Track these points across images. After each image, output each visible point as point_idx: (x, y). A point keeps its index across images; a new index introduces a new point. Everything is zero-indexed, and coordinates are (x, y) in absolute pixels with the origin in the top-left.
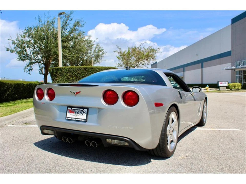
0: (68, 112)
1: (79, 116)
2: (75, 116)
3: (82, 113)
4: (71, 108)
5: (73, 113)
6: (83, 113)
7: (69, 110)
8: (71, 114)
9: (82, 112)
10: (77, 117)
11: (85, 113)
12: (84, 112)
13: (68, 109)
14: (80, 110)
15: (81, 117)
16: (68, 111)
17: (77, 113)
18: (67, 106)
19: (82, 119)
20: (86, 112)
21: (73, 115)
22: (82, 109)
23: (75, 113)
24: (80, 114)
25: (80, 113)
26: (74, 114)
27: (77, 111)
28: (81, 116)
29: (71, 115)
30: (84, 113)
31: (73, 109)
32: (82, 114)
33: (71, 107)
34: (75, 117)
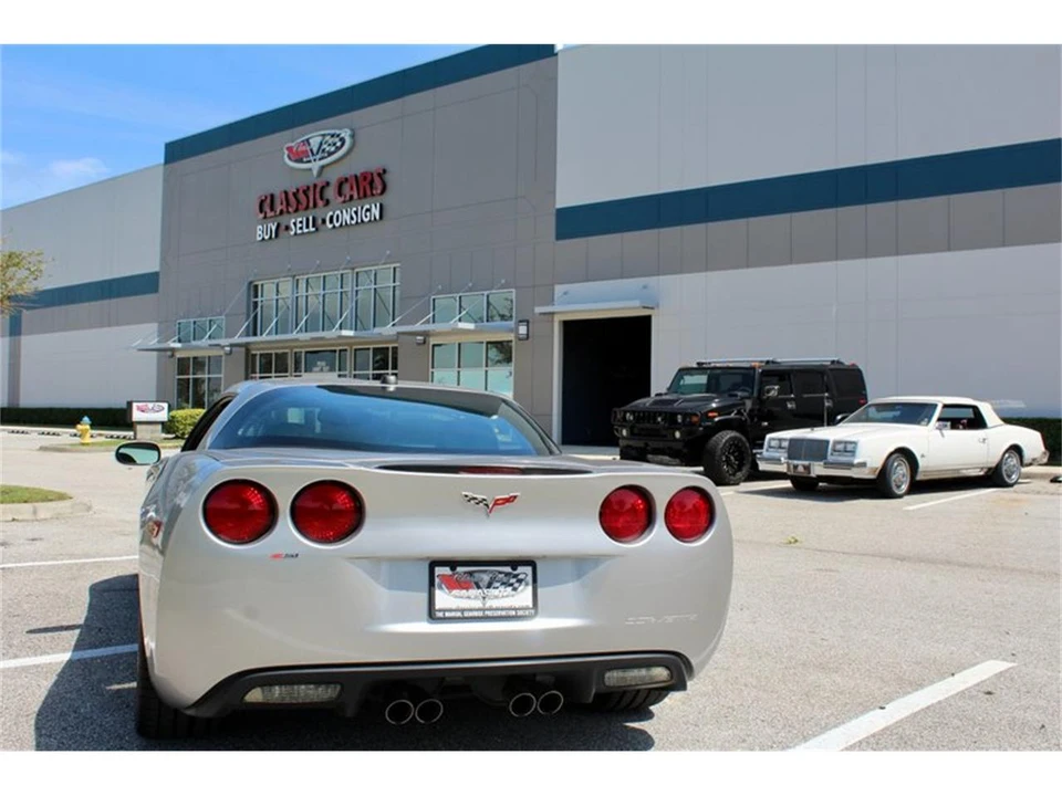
0: (440, 588)
1: (496, 597)
2: (476, 598)
3: (511, 585)
4: (453, 569)
5: (467, 589)
6: (516, 585)
7: (442, 577)
8: (455, 592)
9: (511, 582)
10: (490, 603)
11: (527, 584)
12: (521, 577)
13: (436, 574)
14: (500, 573)
15: (506, 599)
16: (437, 580)
17: (489, 586)
18: (428, 558)
19: (515, 609)
20: (530, 579)
21: (469, 597)
22: (508, 569)
23: (479, 587)
24: (502, 588)
25: (503, 584)
26: (474, 592)
27: (486, 578)
28: (507, 596)
29: (456, 597)
30: (520, 581)
31: (459, 569)
32: (510, 589)
33: (453, 564)
34: (478, 604)
